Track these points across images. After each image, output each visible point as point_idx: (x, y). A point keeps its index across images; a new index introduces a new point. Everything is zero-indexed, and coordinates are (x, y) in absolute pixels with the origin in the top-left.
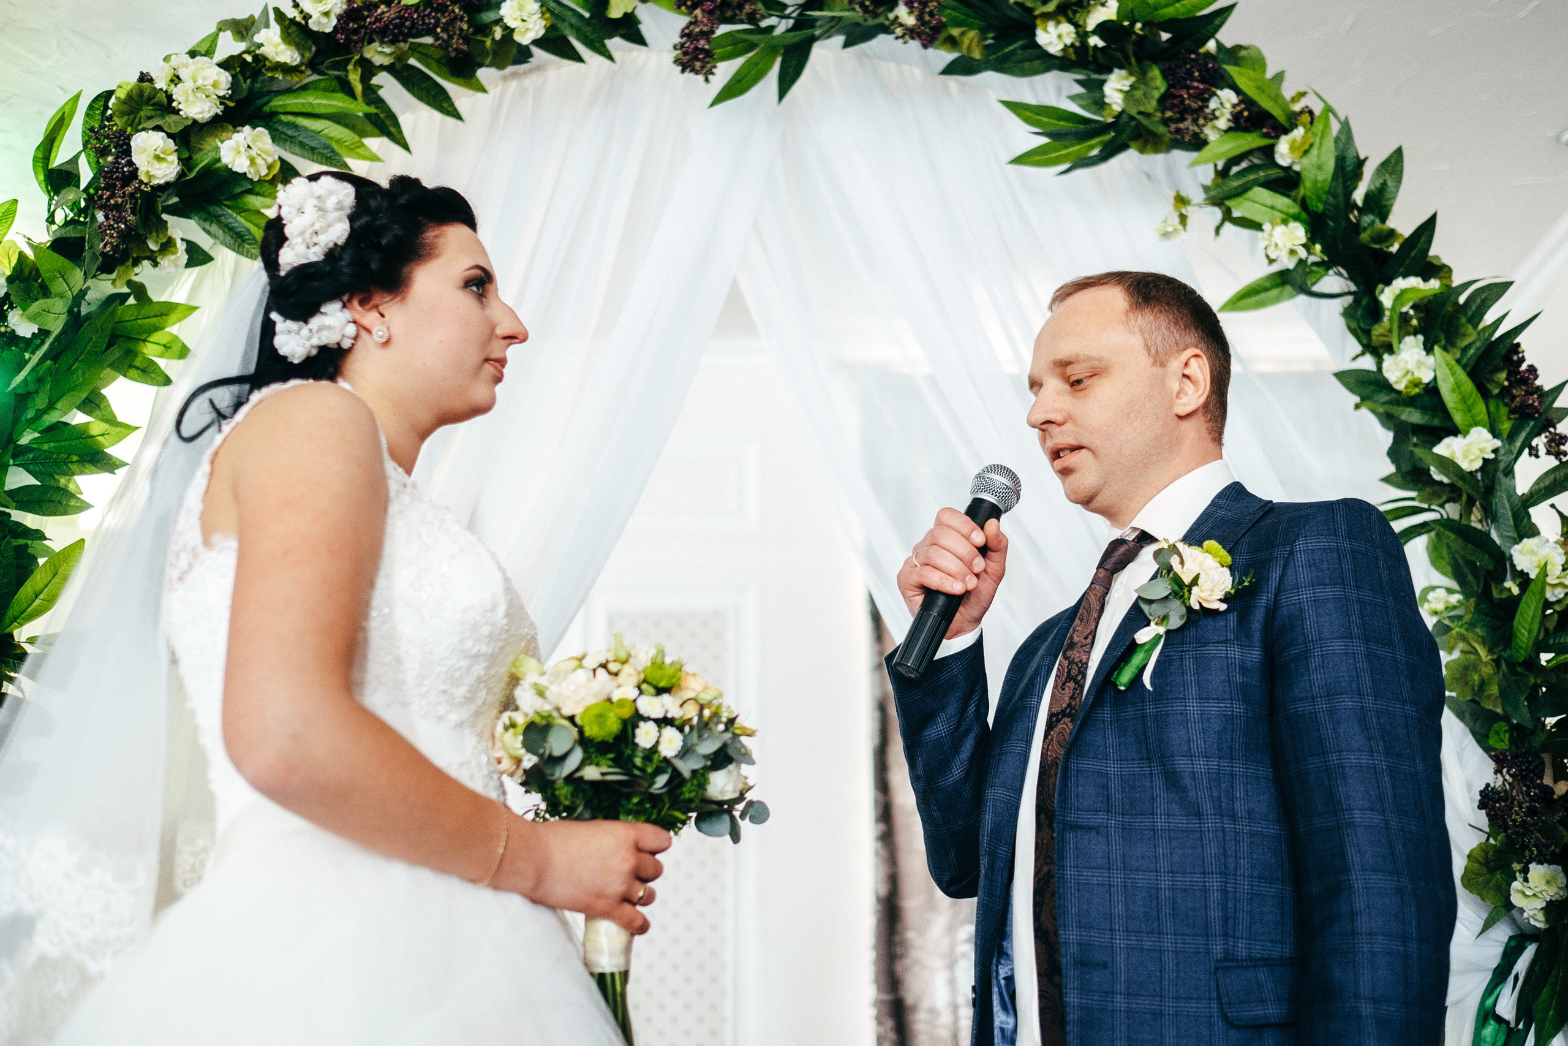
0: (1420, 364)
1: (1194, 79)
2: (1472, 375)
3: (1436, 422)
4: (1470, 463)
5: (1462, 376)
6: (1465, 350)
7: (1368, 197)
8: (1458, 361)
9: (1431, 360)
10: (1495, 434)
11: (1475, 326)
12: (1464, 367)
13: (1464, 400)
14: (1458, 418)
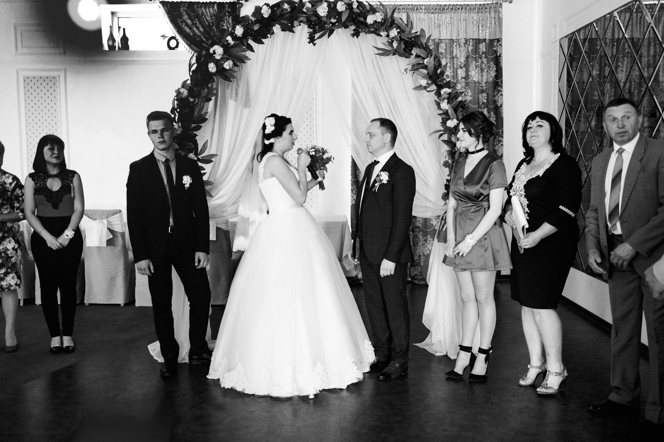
0: (446, 106)
1: (409, 47)
2: (454, 110)
3: (448, 117)
4: (452, 126)
5: (453, 110)
6: (454, 105)
7: (440, 72)
8: (452, 107)
9: (448, 106)
10: (458, 120)
11: (456, 100)
12: (453, 108)
13: (453, 114)
14: (451, 117)
